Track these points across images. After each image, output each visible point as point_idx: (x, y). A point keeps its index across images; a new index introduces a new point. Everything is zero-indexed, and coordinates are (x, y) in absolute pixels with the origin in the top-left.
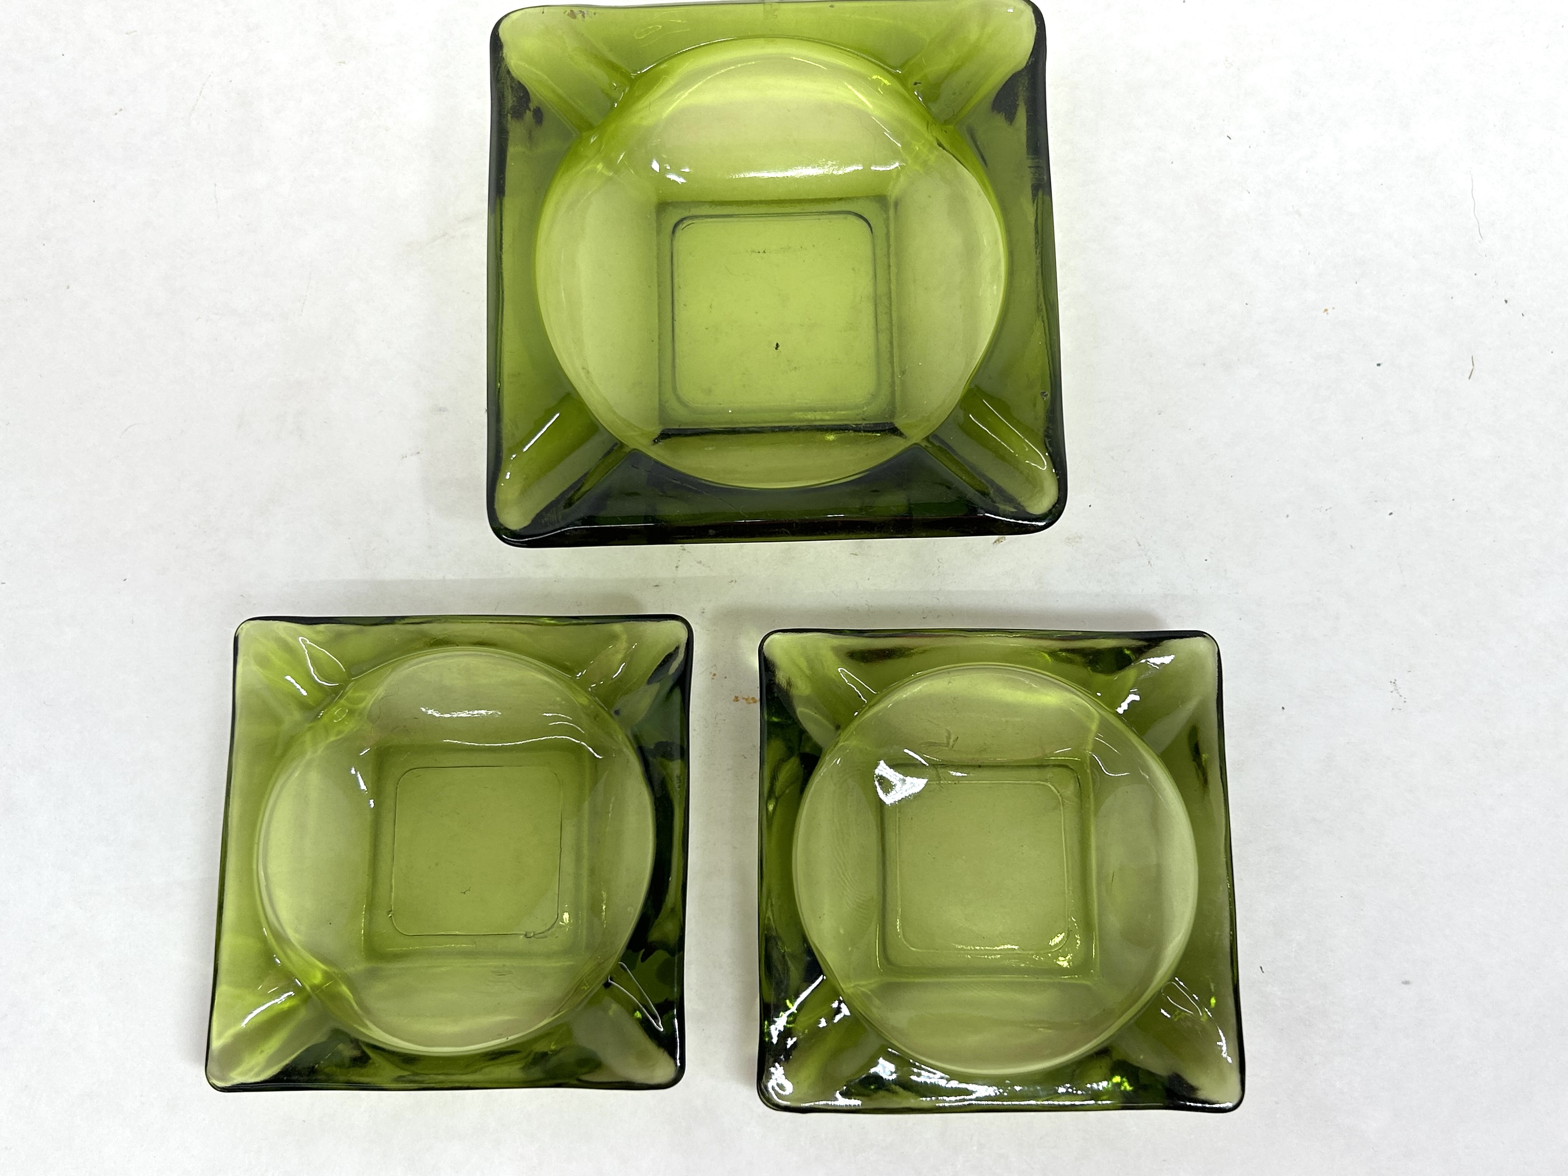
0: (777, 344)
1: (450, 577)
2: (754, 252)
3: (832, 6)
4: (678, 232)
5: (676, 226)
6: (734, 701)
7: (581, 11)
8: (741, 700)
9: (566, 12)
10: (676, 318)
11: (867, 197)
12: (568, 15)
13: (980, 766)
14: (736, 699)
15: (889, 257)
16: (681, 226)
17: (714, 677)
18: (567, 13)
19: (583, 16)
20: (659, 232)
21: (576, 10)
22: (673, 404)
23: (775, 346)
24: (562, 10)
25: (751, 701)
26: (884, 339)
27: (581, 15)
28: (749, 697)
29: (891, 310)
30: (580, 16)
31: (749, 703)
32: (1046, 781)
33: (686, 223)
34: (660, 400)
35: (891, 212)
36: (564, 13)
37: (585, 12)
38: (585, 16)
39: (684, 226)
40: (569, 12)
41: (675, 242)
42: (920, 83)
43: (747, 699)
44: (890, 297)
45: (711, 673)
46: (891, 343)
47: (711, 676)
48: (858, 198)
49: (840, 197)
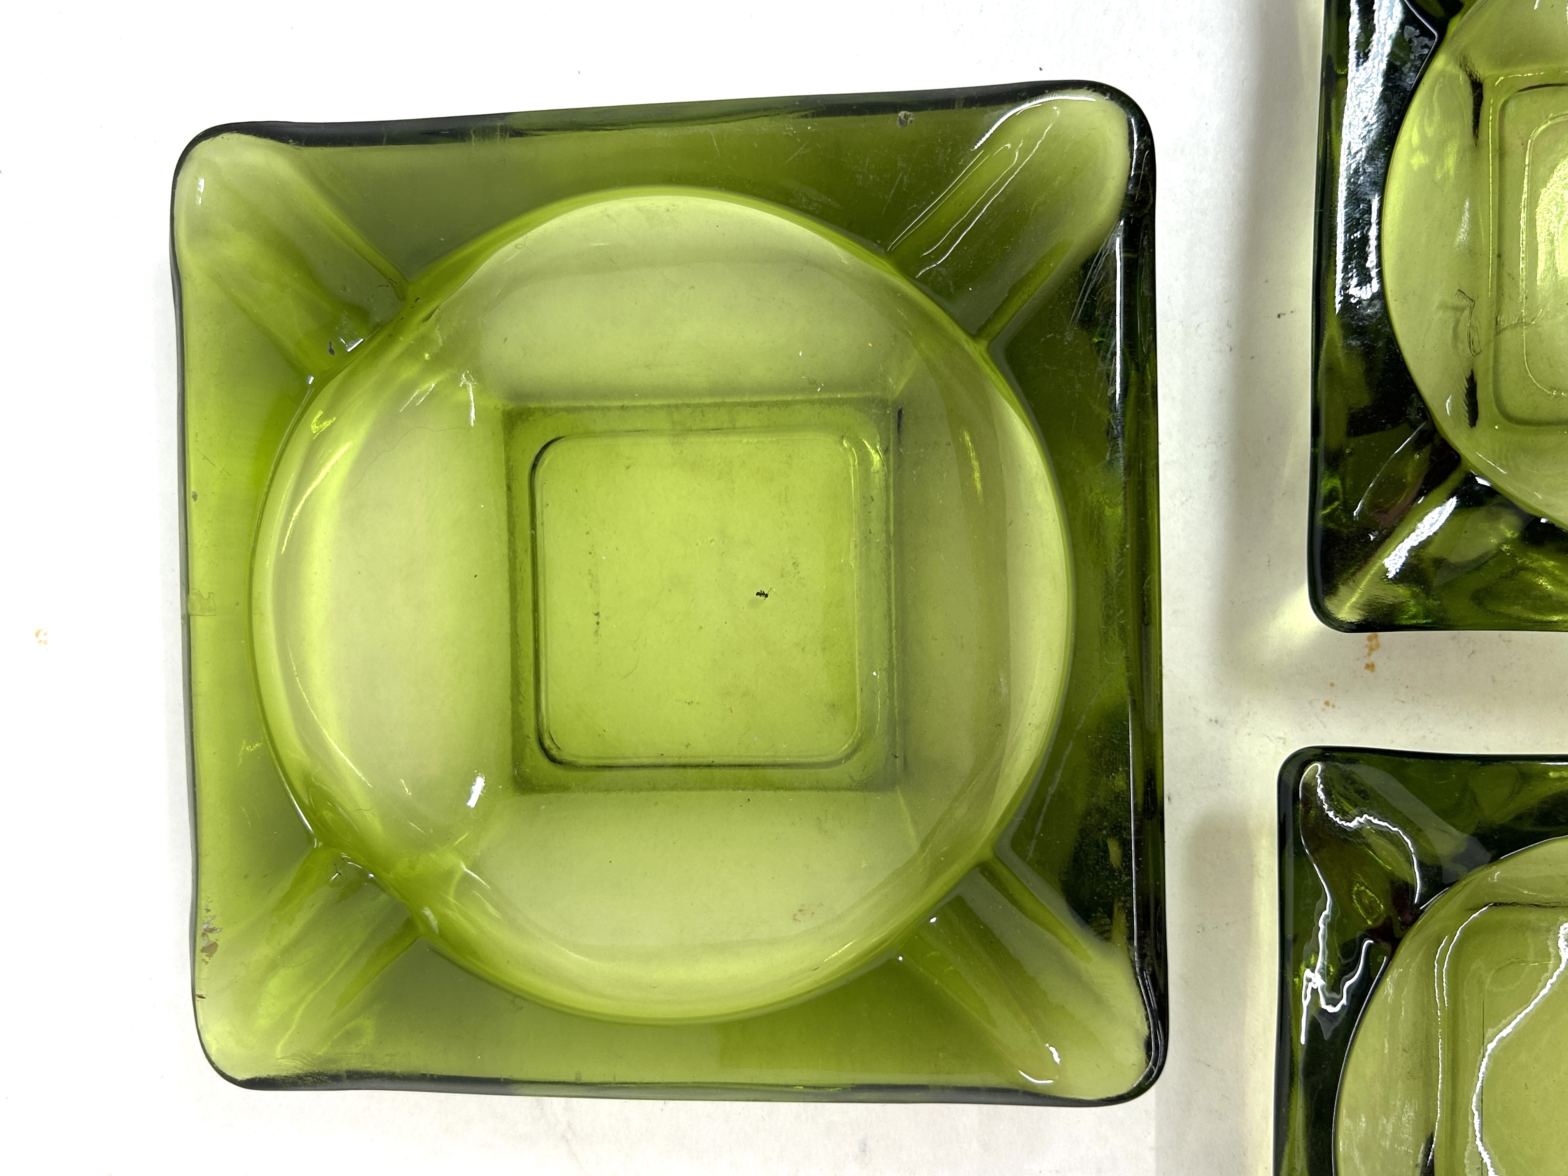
0: (758, 594)
1: (1151, 1139)
2: (597, 632)
3: (195, 497)
4: (565, 756)
5: (553, 760)
6: (1373, 671)
7: (203, 935)
8: (1373, 659)
9: (204, 960)
10: (708, 760)
11: (507, 444)
12: (210, 956)
13: (1499, 256)
14: (1370, 667)
15: (608, 408)
16: (554, 752)
17: (1331, 703)
18: (207, 959)
19: (212, 930)
20: (564, 788)
21: (201, 943)
22: (853, 769)
23: (763, 598)
24: (204, 972)
25: (1374, 642)
26: (746, 418)
27: (210, 935)
28: (1367, 646)
29: (698, 406)
30: (212, 937)
31: (1378, 646)
32: (1525, 144)
33: (547, 743)
34: (849, 789)
35: (533, 405)
36: (207, 963)
37: (205, 927)
38: (211, 927)
39: (552, 746)
40: (205, 954)
41: (582, 761)
43: (1371, 649)
44: (677, 406)
45: (1323, 710)
46: (755, 405)
47: (1329, 709)
48: (508, 460)
49: (505, 488)
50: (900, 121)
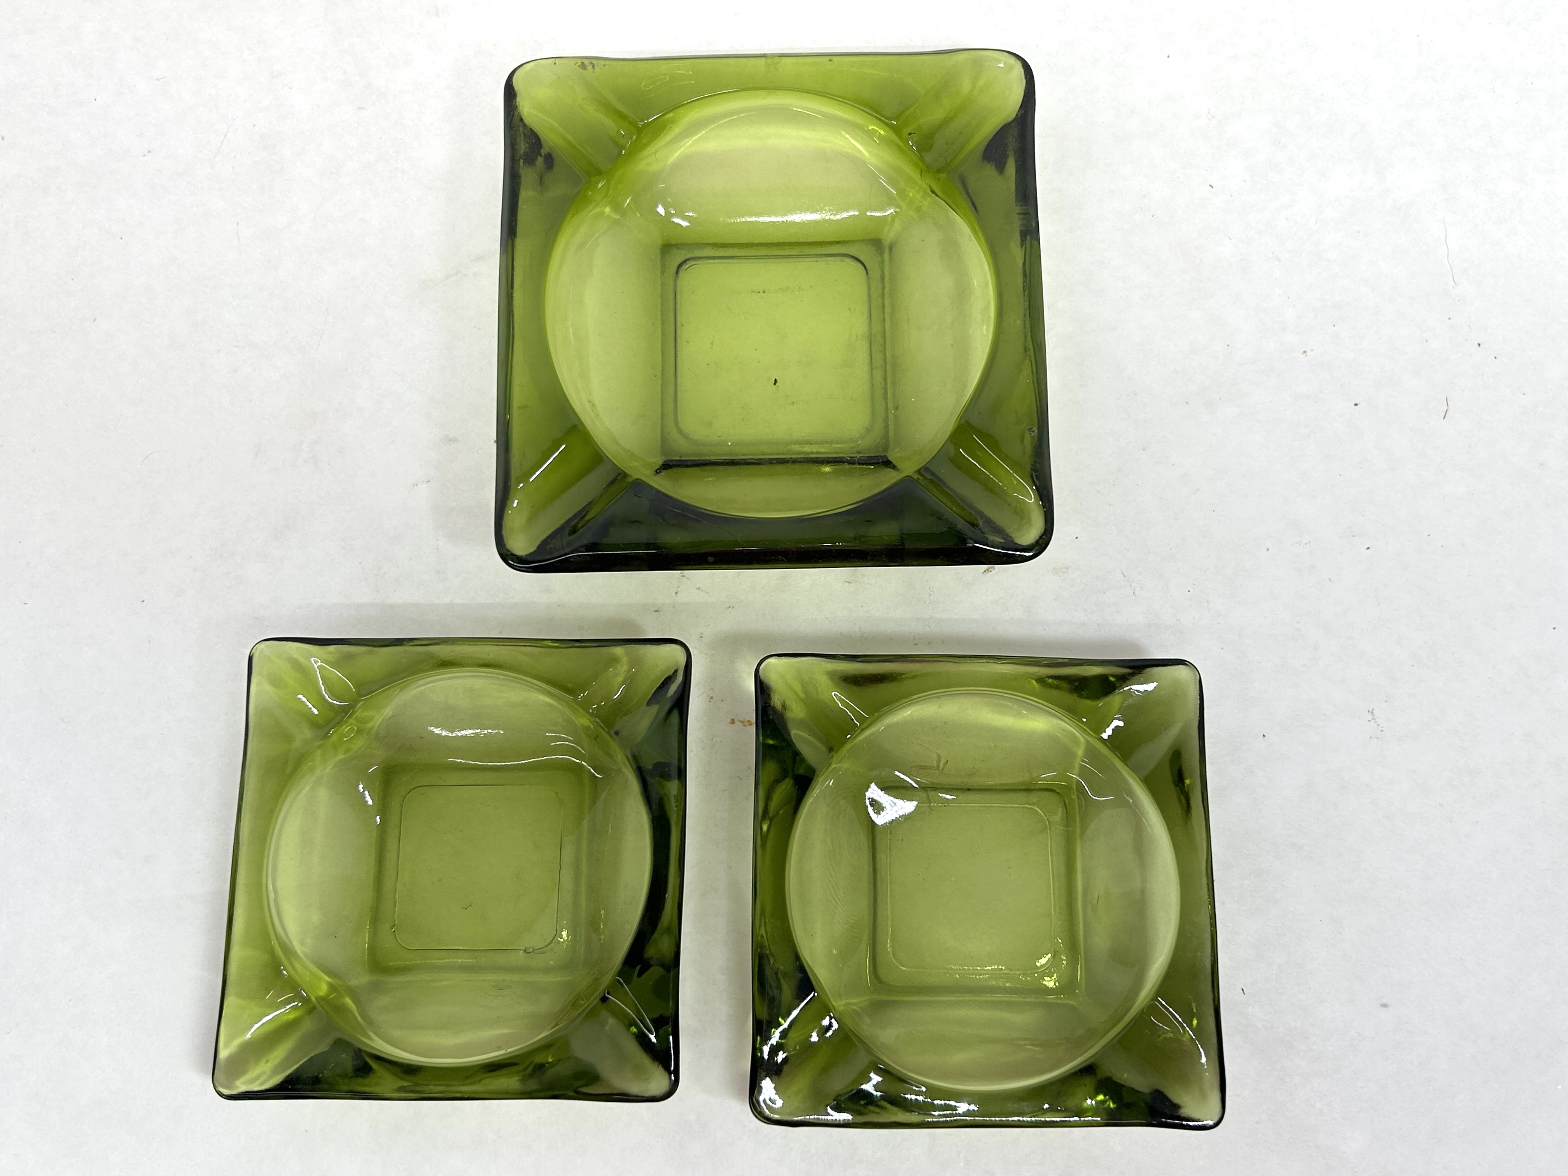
0: (776, 380)
1: (458, 601)
2: (754, 292)
3: (830, 60)
5: (680, 266)
6: (730, 723)
7: (591, 63)
8: (737, 723)
9: (577, 63)
10: (679, 354)
12: (579, 66)
13: (969, 790)
14: (733, 722)
15: (883, 298)
16: (685, 267)
17: (711, 700)
18: (578, 65)
19: (593, 67)
20: (663, 272)
21: (586, 62)
22: (674, 435)
23: (774, 382)
24: (573, 62)
25: (747, 723)
26: (878, 376)
27: (591, 66)
28: (745, 720)
29: (885, 348)
30: (590, 67)
31: (745, 726)
32: (1033, 804)
33: (689, 264)
35: (886, 255)
36: (575, 65)
37: (595, 64)
38: (595, 67)
39: (687, 266)
40: (580, 64)
41: (679, 282)
42: (914, 134)
43: (742, 722)
44: (885, 336)
45: (708, 696)
46: (885, 379)
47: (708, 699)
48: (854, 241)
50: (1032, 428)
